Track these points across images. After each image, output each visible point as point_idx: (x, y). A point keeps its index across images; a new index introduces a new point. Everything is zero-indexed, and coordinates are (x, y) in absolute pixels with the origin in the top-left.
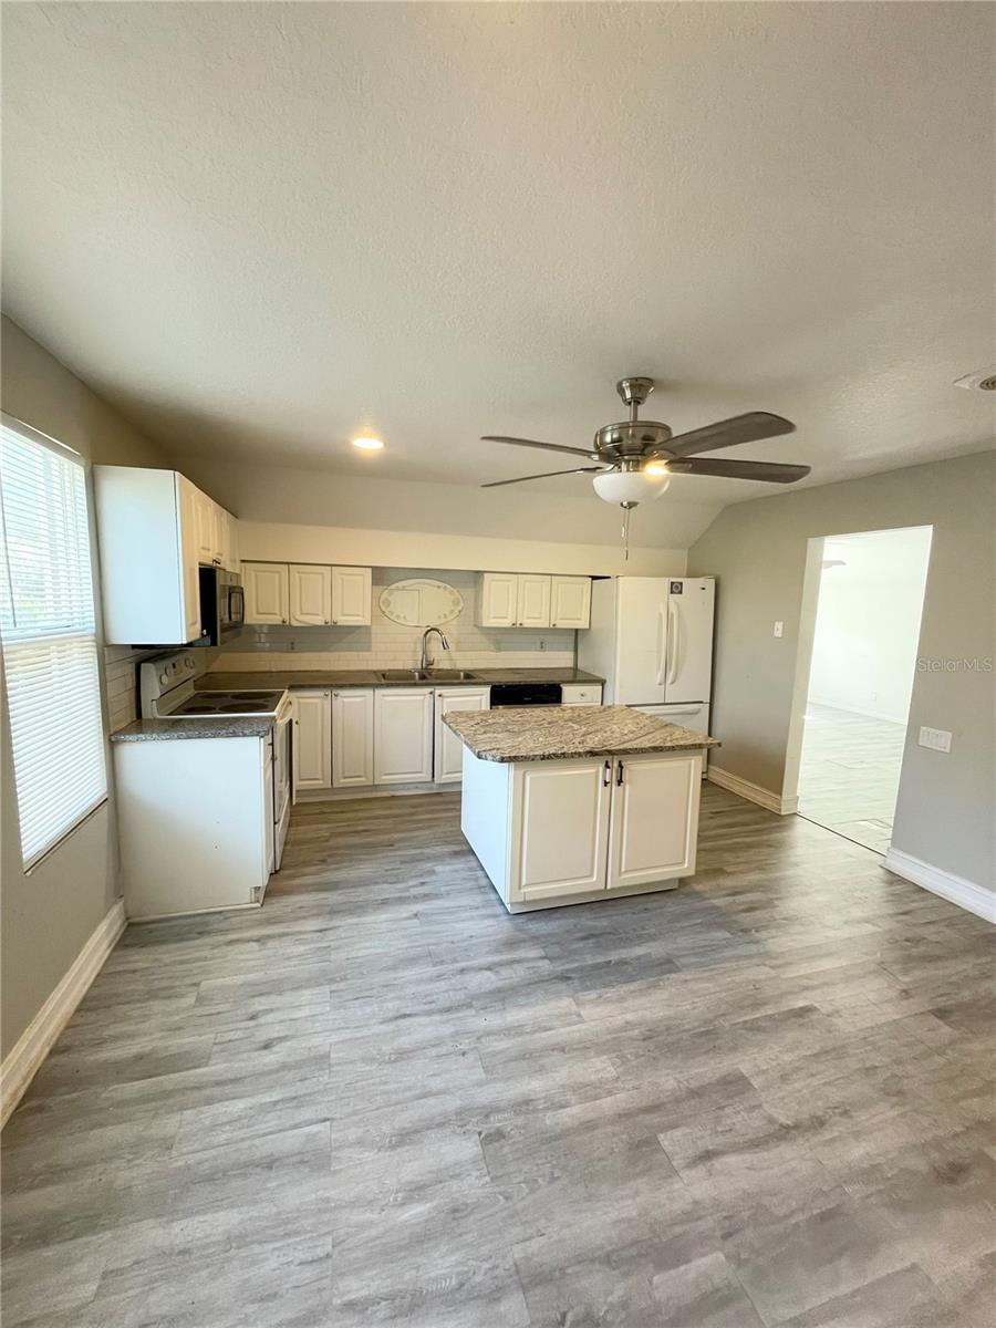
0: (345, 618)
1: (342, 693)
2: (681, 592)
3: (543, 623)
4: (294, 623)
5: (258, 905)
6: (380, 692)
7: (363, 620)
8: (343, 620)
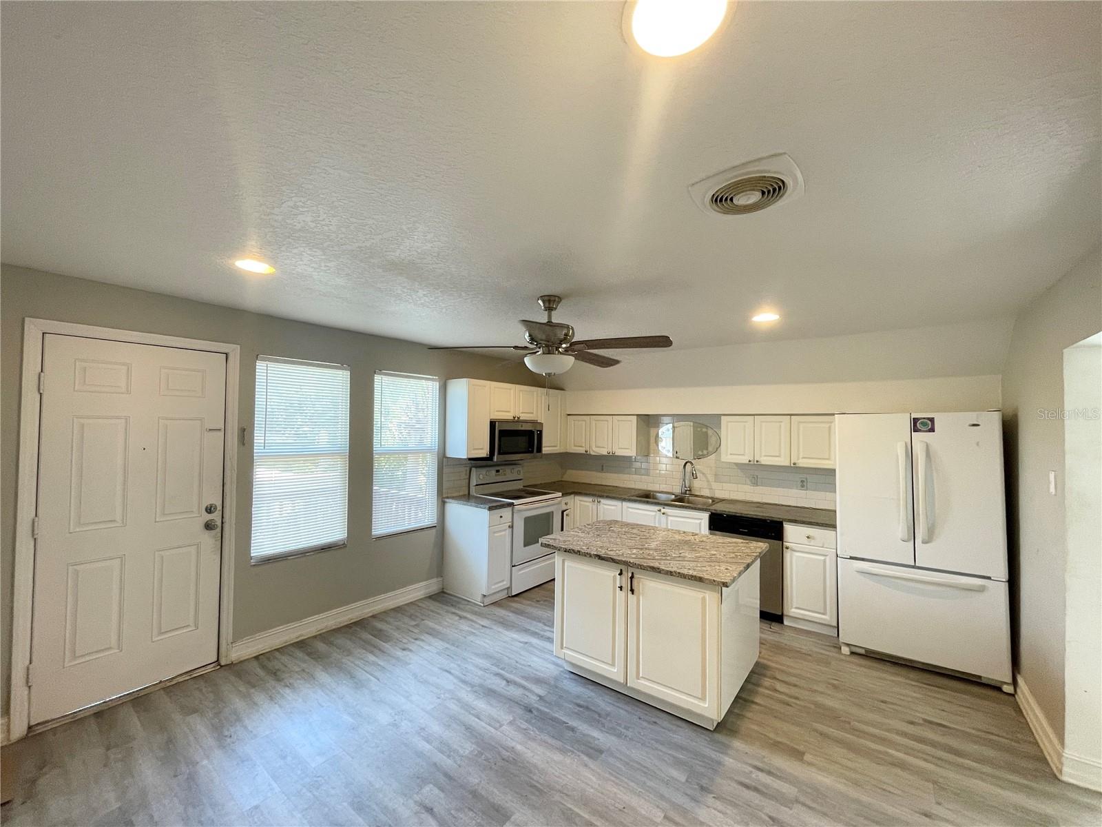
0: (620, 450)
1: (603, 501)
2: (932, 430)
3: (783, 461)
4: (592, 453)
5: (482, 605)
6: (626, 504)
7: (631, 452)
8: (619, 453)
